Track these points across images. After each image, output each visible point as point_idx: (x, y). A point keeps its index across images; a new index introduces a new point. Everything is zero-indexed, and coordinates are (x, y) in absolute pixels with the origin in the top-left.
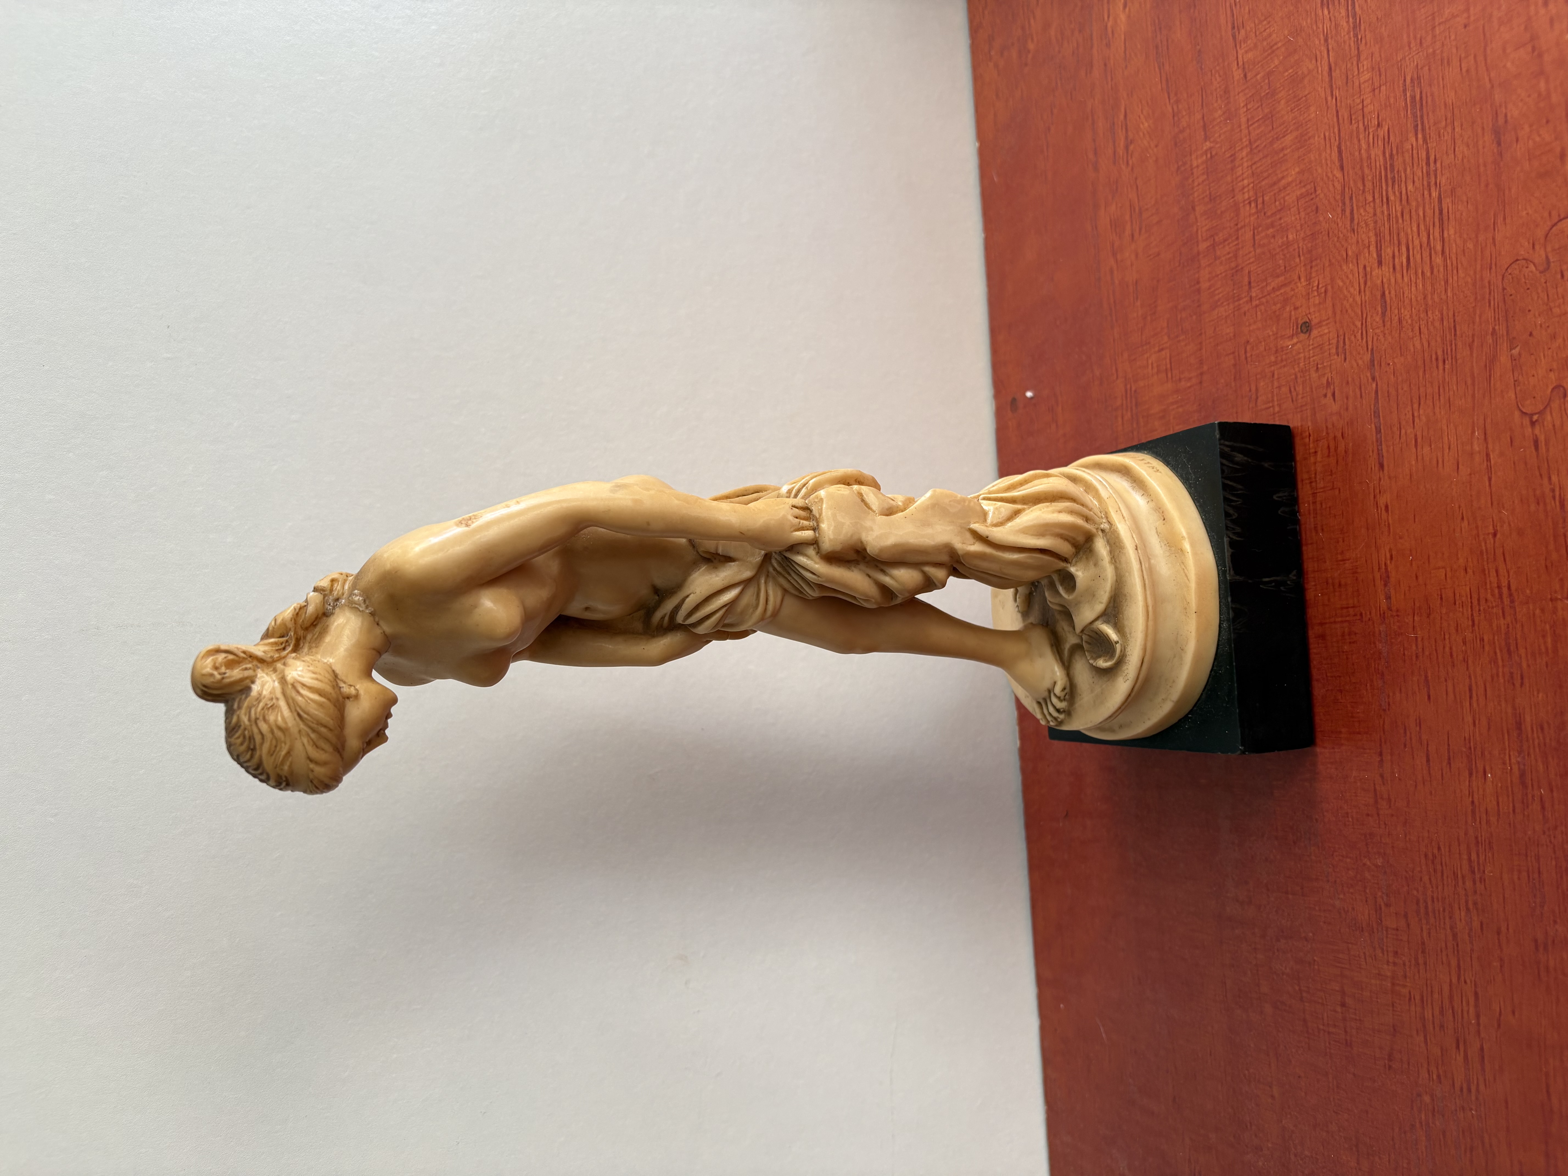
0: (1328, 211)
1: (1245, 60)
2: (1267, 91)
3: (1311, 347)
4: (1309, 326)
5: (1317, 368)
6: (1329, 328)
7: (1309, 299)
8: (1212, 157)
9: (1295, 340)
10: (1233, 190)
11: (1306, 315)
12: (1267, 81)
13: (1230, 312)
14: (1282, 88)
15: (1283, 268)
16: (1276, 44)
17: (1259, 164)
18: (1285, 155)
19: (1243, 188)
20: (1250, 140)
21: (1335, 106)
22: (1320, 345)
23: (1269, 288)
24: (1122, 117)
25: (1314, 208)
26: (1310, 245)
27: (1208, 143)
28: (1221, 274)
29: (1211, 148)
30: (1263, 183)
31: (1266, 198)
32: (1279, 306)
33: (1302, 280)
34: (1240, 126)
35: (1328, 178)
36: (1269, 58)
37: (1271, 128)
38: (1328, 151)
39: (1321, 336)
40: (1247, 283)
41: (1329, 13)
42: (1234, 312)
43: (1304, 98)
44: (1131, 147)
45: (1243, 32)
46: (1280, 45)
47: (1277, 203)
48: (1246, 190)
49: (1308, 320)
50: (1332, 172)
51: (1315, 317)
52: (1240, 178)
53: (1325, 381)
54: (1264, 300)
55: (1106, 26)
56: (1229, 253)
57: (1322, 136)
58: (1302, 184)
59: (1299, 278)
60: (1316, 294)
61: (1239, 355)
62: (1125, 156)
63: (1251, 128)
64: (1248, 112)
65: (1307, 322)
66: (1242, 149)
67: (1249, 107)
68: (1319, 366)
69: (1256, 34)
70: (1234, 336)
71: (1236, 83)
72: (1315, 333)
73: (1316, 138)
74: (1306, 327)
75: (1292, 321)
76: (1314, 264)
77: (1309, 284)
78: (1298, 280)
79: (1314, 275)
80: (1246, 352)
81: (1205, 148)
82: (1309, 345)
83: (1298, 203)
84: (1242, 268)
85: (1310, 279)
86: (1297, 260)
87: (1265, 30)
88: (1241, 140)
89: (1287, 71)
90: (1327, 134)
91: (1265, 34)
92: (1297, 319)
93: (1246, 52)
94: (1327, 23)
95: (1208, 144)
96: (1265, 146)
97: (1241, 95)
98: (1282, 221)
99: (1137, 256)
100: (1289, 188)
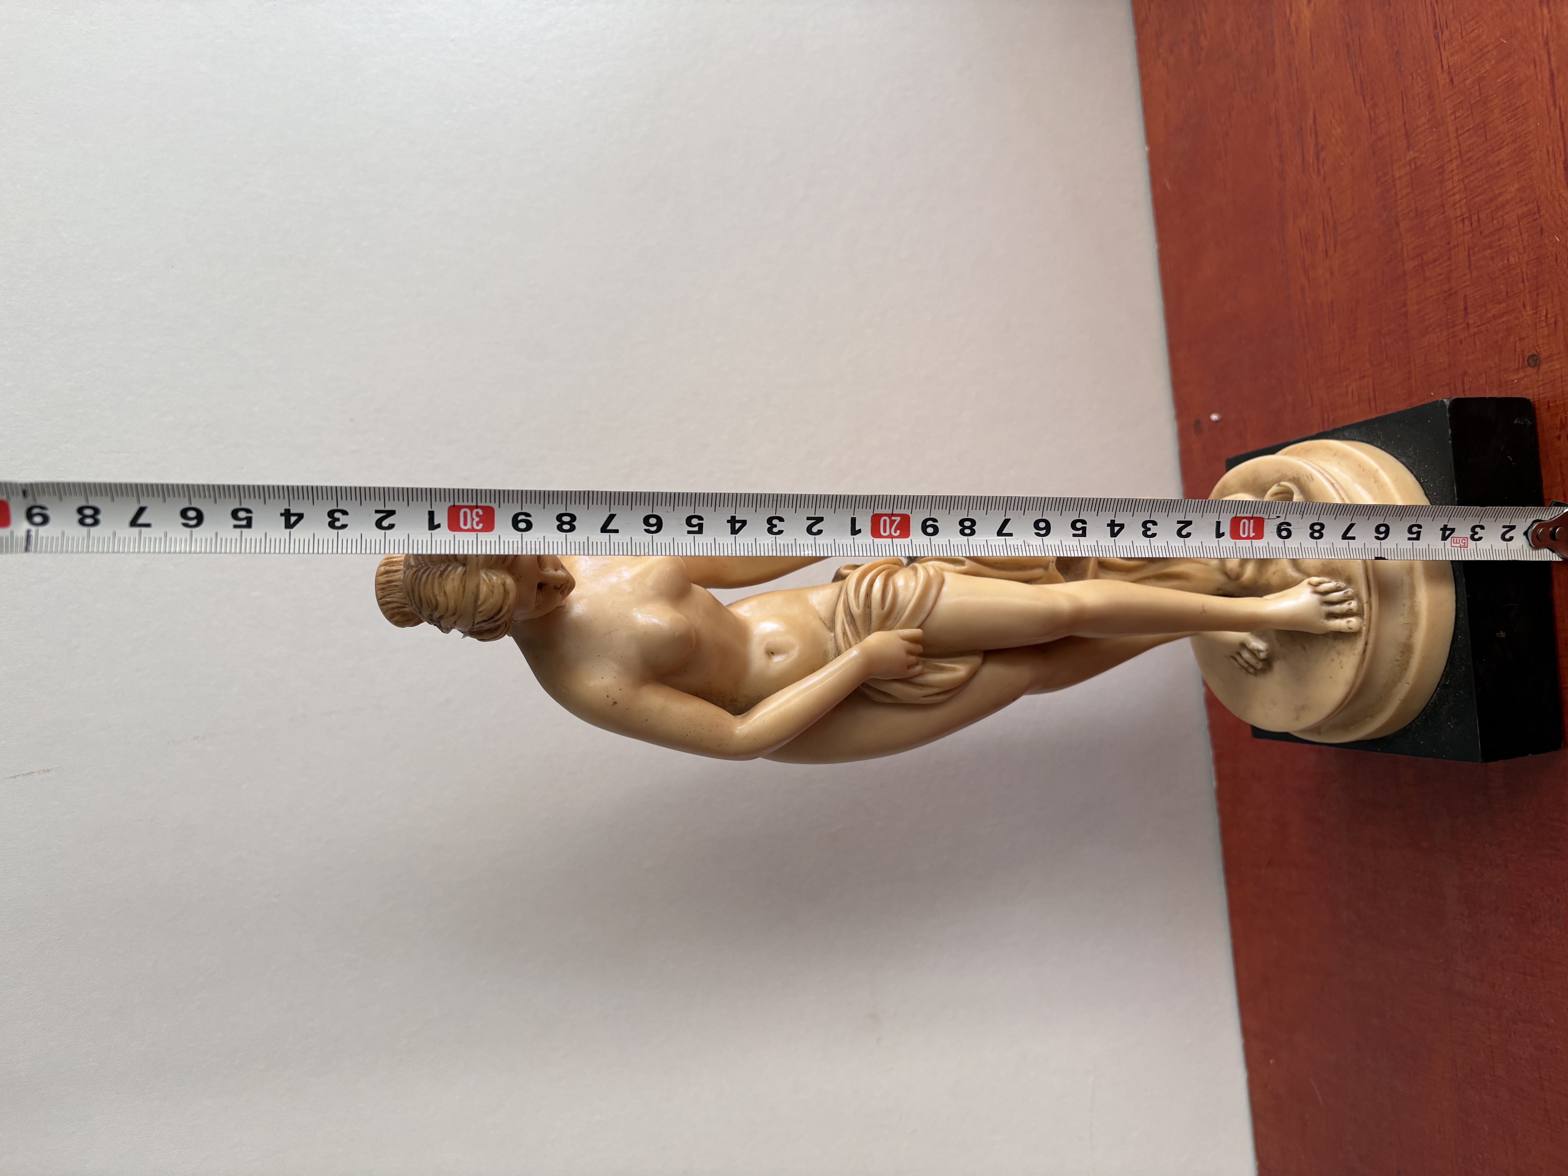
0: (1554, 234)
1: (1451, 64)
2: (1477, 99)
3: (1541, 383)
4: (1537, 360)
5: (1549, 407)
6: (1560, 363)
7: (1536, 330)
8: (1416, 168)
9: (1522, 374)
10: (1443, 206)
11: (1534, 347)
12: (1477, 87)
13: (1444, 339)
14: (1495, 96)
15: (1505, 294)
16: (1486, 46)
17: (1472, 178)
18: (1502, 169)
19: (1455, 204)
20: (1460, 152)
21: (1558, 118)
22: (1551, 382)
23: (1489, 315)
24: (1311, 121)
25: (1539, 229)
26: (1534, 270)
27: (1411, 153)
28: (1431, 297)
29: (1415, 158)
30: (1478, 199)
31: (1482, 216)
32: (1501, 335)
33: (1528, 308)
34: (1448, 135)
35: (1554, 198)
36: (1478, 62)
37: (1485, 139)
38: (1553, 167)
39: (1552, 371)
40: (1463, 308)
41: (1549, 12)
42: (1448, 339)
43: (1522, 108)
44: (1323, 155)
45: (1446, 33)
46: (1490, 48)
47: (1495, 222)
48: (1458, 205)
49: (1535, 353)
50: (1557, 190)
51: (1545, 351)
52: (1451, 193)
53: (1558, 423)
54: (1483, 328)
55: (1289, 22)
56: (1440, 274)
57: (1545, 150)
58: (1523, 203)
59: (1524, 306)
60: (1544, 324)
61: (1455, 386)
62: (1316, 164)
63: (1460, 138)
64: (1457, 120)
65: (1535, 355)
66: (1451, 161)
67: (1458, 115)
68: (1551, 404)
69: (1462, 35)
70: (1450, 366)
71: (1441, 88)
72: (1544, 367)
73: (1538, 152)
74: (1534, 361)
75: (1517, 353)
76: (1540, 291)
77: (1536, 312)
78: (1523, 308)
79: (1541, 303)
80: (1463, 384)
81: (1408, 158)
82: (1538, 381)
83: (1519, 223)
84: (1456, 292)
85: (1537, 307)
86: (1521, 286)
87: (1472, 31)
88: (1450, 150)
89: (1500, 76)
90: (1550, 149)
91: (1473, 35)
92: (1523, 351)
93: (1452, 55)
94: (1547, 24)
95: (1411, 154)
96: (1478, 159)
97: (1447, 101)
98: (1502, 242)
99: (1332, 274)
100: (1507, 206)
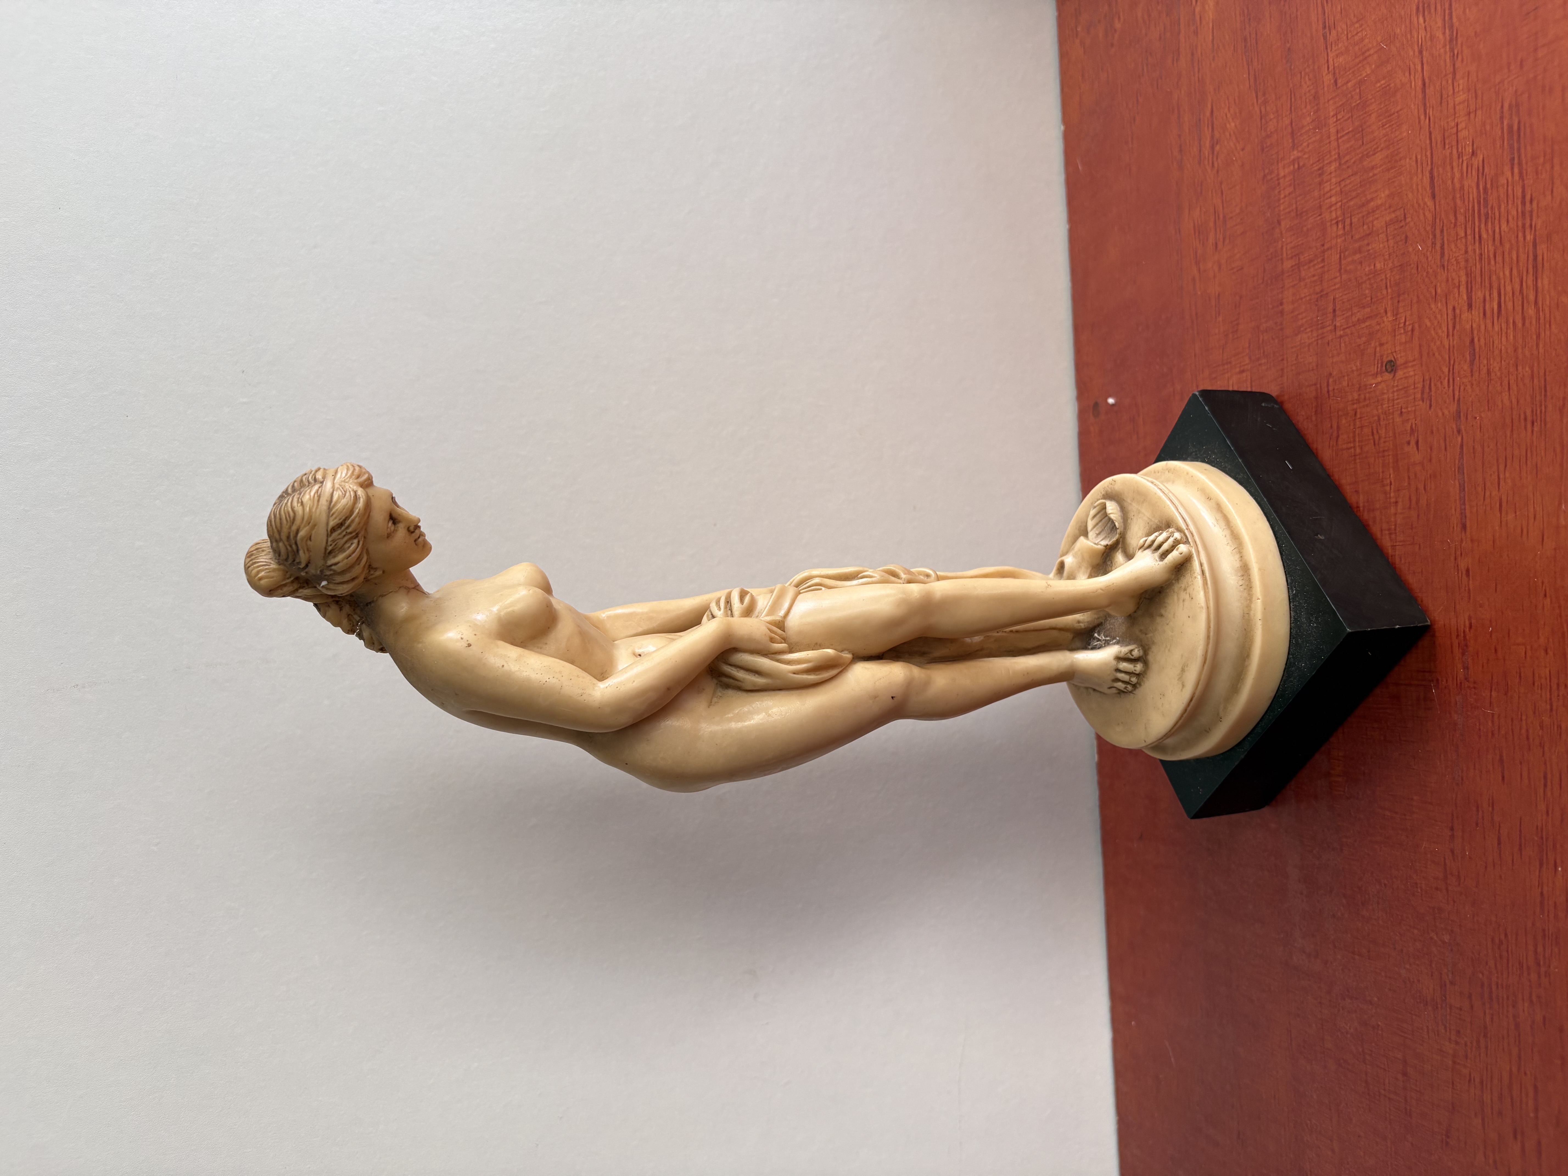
0: (1417, 243)
1: (1336, 65)
2: (1358, 102)
3: (1395, 389)
4: (1394, 366)
5: (1401, 412)
6: (1414, 370)
7: (1395, 336)
8: (1299, 168)
9: (1379, 379)
10: (1320, 207)
11: (1392, 353)
12: (1358, 91)
13: (1313, 339)
14: (1373, 100)
15: (1369, 299)
16: (1368, 50)
17: (1348, 181)
18: (1375, 175)
19: (1331, 207)
20: (1339, 154)
21: (1428, 127)
22: (1405, 388)
23: (1355, 319)
24: (1208, 114)
25: (1403, 237)
26: (1397, 277)
27: (1295, 152)
28: (1305, 297)
29: (1298, 158)
30: (1352, 203)
31: (1355, 220)
32: (1364, 339)
33: (1389, 314)
34: (1329, 137)
35: (1419, 205)
36: (1360, 65)
37: (1361, 143)
38: (1420, 176)
39: (1406, 378)
40: (1331, 311)
41: (1425, 22)
42: (1317, 340)
43: (1396, 114)
44: (1217, 148)
45: (1334, 32)
46: (1372, 52)
47: (1365, 227)
48: (1333, 208)
49: (1393, 359)
50: (1422, 199)
51: (1401, 357)
52: (1329, 195)
53: (1408, 428)
54: (1348, 331)
55: (1194, 9)
56: (1314, 276)
57: (1414, 158)
58: (1392, 209)
59: (1386, 312)
60: (1402, 331)
61: (1321, 387)
62: (1210, 158)
63: (1340, 141)
64: (1338, 122)
65: (1392, 361)
66: (1330, 163)
67: (1339, 118)
68: (1403, 410)
69: (1347, 37)
70: (1317, 366)
71: (1326, 89)
72: (1400, 373)
73: (1408, 160)
74: (1391, 367)
75: (1377, 358)
76: (1401, 298)
77: (1396, 319)
78: (1384, 314)
79: (1401, 310)
80: (1328, 385)
81: (1292, 157)
82: (1393, 386)
83: (1387, 229)
84: (1327, 294)
85: (1397, 315)
86: (1384, 292)
87: (1357, 33)
88: (1330, 152)
89: (1379, 81)
90: (1419, 157)
91: (1357, 38)
92: (1382, 356)
93: (1337, 56)
94: (1422, 33)
95: (1295, 154)
96: (1354, 162)
97: (1331, 102)
98: (1370, 248)
99: (1220, 267)
100: (1377, 212)
